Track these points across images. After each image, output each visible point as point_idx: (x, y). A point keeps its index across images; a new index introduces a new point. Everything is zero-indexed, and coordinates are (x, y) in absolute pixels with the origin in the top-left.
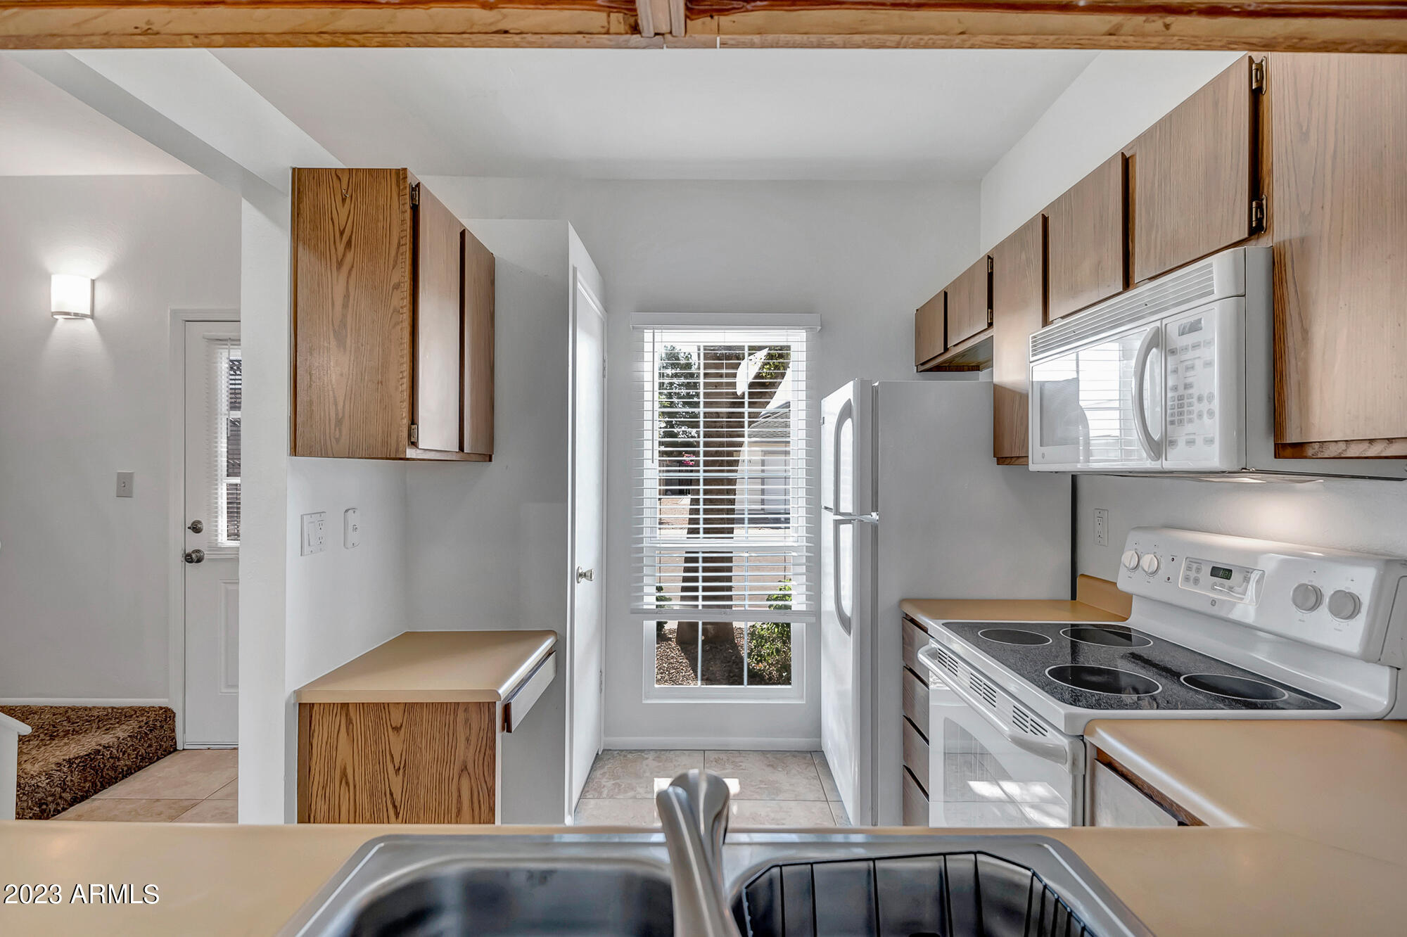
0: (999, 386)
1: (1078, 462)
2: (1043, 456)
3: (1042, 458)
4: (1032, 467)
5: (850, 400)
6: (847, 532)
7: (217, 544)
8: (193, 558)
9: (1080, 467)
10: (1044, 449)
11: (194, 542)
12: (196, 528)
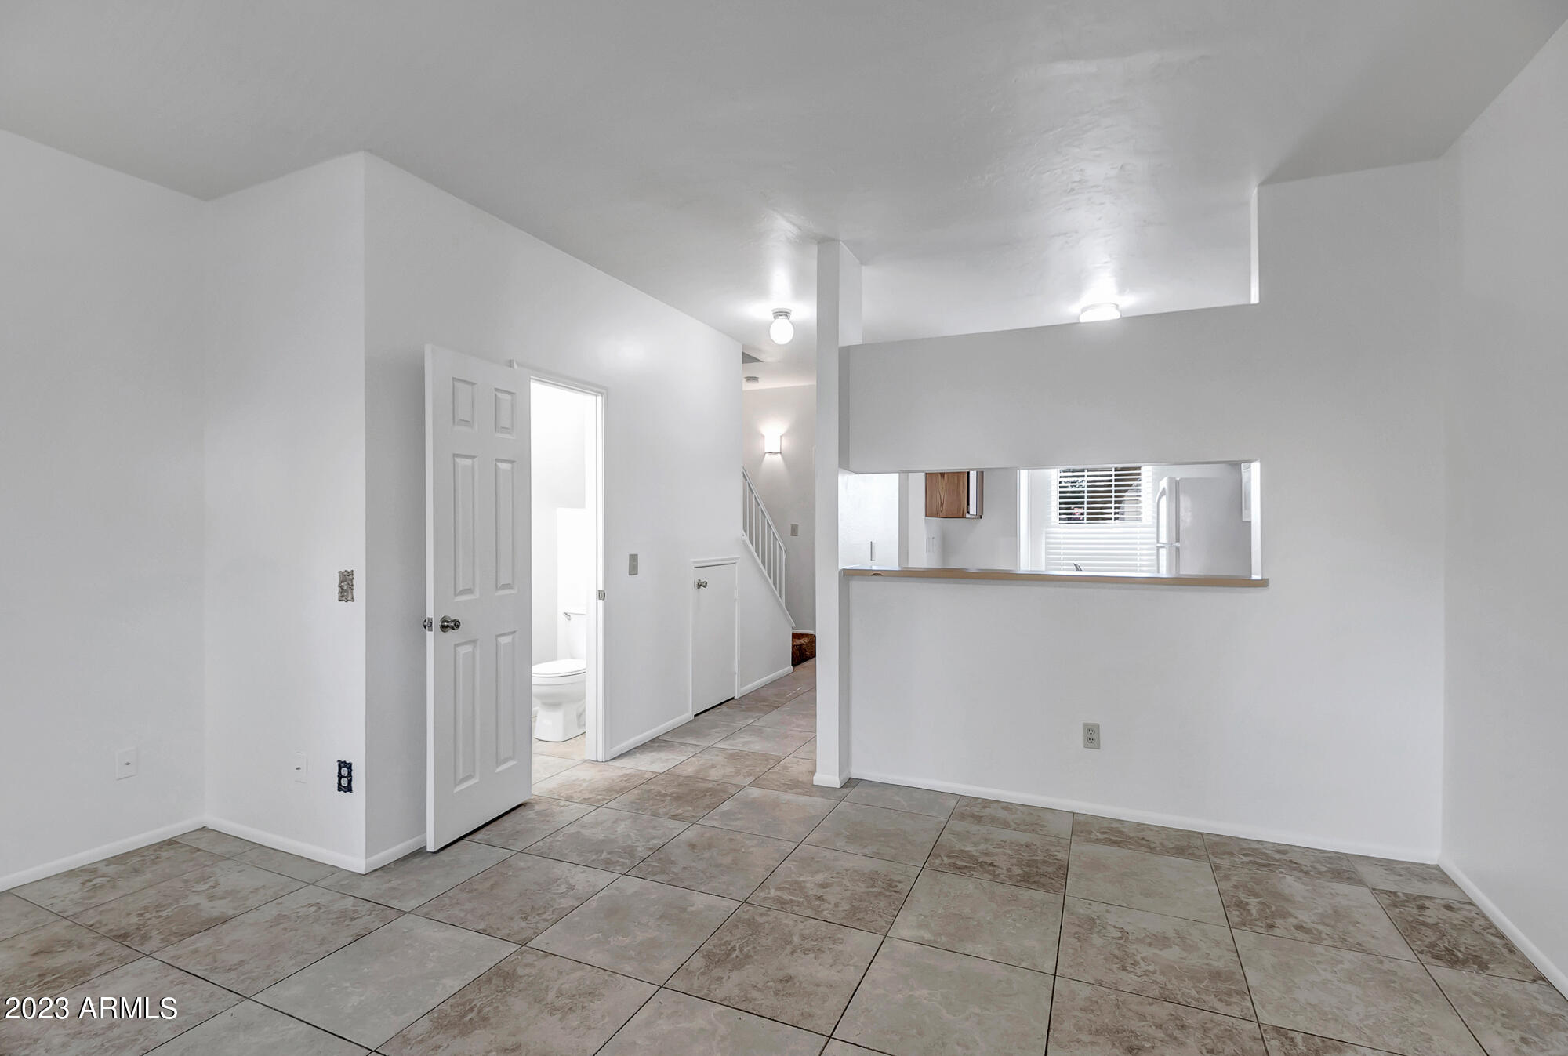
5: (1165, 487)
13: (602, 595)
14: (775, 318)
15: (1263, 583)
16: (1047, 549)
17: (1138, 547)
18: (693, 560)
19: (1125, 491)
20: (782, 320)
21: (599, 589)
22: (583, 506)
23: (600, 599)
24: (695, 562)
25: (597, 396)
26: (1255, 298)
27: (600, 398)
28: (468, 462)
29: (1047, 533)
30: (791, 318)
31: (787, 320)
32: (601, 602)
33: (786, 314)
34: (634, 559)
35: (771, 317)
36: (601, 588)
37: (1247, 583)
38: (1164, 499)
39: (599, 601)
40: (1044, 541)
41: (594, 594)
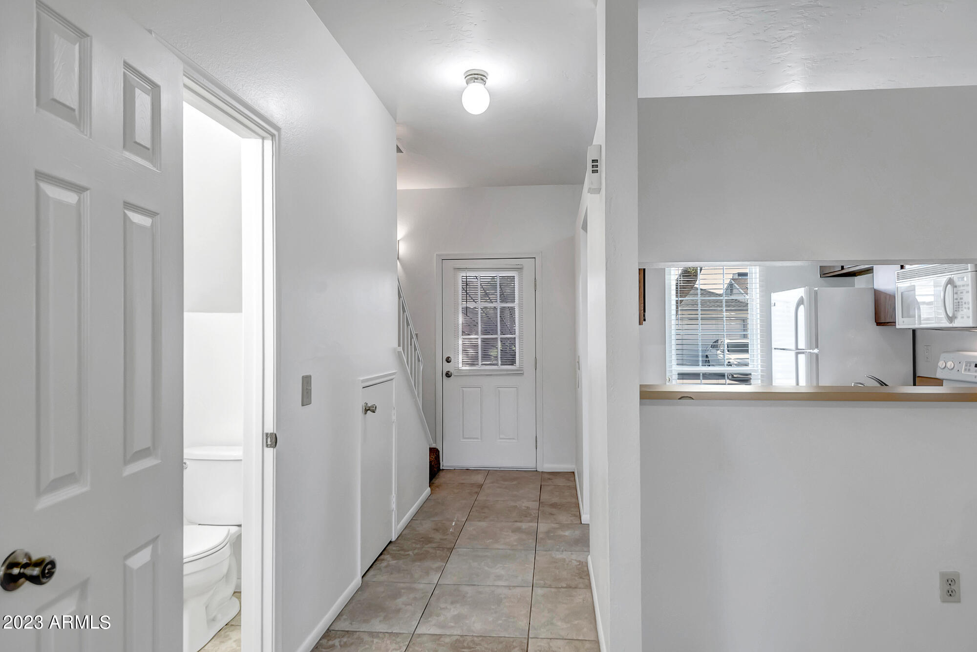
0: (877, 290)
1: (915, 324)
2: (903, 322)
3: (902, 323)
4: (898, 327)
5: (802, 297)
6: (802, 358)
7: (459, 368)
8: (448, 375)
9: (916, 326)
10: (904, 319)
11: (448, 367)
12: (448, 360)
13: (272, 440)
14: (467, 84)
18: (362, 379)
20: (476, 86)
21: (266, 431)
22: (238, 309)
23: (267, 446)
24: (363, 381)
25: (263, 138)
27: (268, 143)
28: (71, 198)
30: (489, 82)
31: (483, 86)
32: (270, 452)
33: (481, 77)
34: (307, 381)
35: (463, 82)
36: (270, 428)
38: (802, 309)
39: (266, 449)
41: (257, 440)
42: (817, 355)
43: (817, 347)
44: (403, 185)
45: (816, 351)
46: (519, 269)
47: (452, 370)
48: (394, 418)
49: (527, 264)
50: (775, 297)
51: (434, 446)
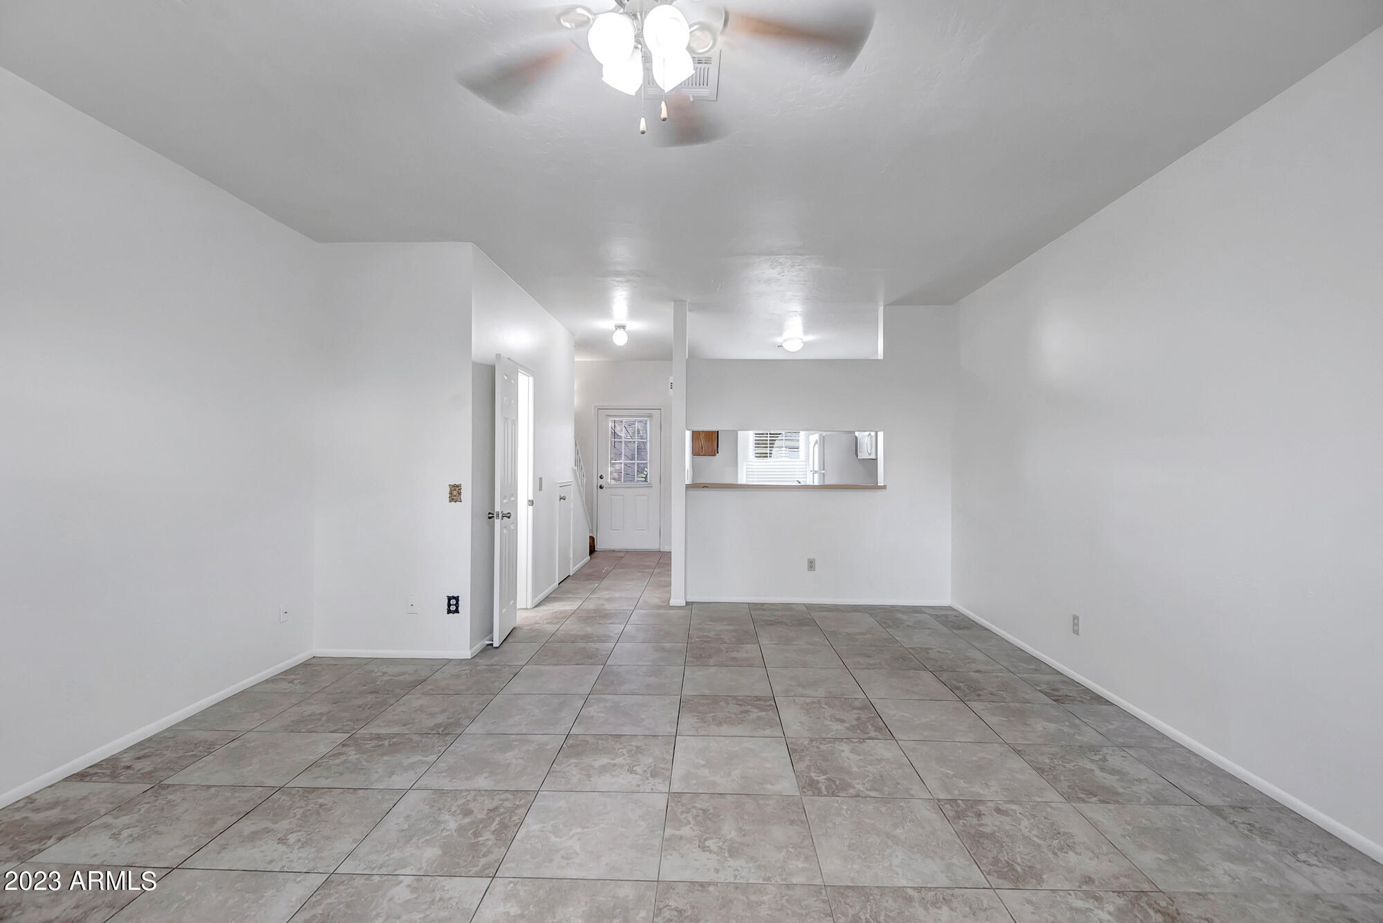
5: (817, 439)
6: (816, 475)
7: (608, 483)
8: (601, 487)
9: (862, 458)
11: (601, 482)
12: (601, 477)
13: (531, 503)
14: (618, 329)
15: (884, 487)
16: (747, 475)
17: (797, 470)
18: (559, 480)
19: (775, 440)
20: (621, 331)
21: (529, 498)
23: (530, 505)
24: (560, 483)
25: (530, 377)
26: (880, 356)
29: (747, 465)
30: (627, 329)
32: (531, 507)
33: (623, 327)
34: (541, 480)
35: (614, 328)
36: (531, 498)
37: (876, 487)
38: (816, 445)
39: (529, 507)
40: (745, 470)
42: (824, 474)
43: (824, 469)
44: (577, 359)
45: (824, 472)
46: (650, 416)
47: (603, 484)
48: (572, 506)
49: (656, 413)
50: (811, 437)
51: (591, 535)
